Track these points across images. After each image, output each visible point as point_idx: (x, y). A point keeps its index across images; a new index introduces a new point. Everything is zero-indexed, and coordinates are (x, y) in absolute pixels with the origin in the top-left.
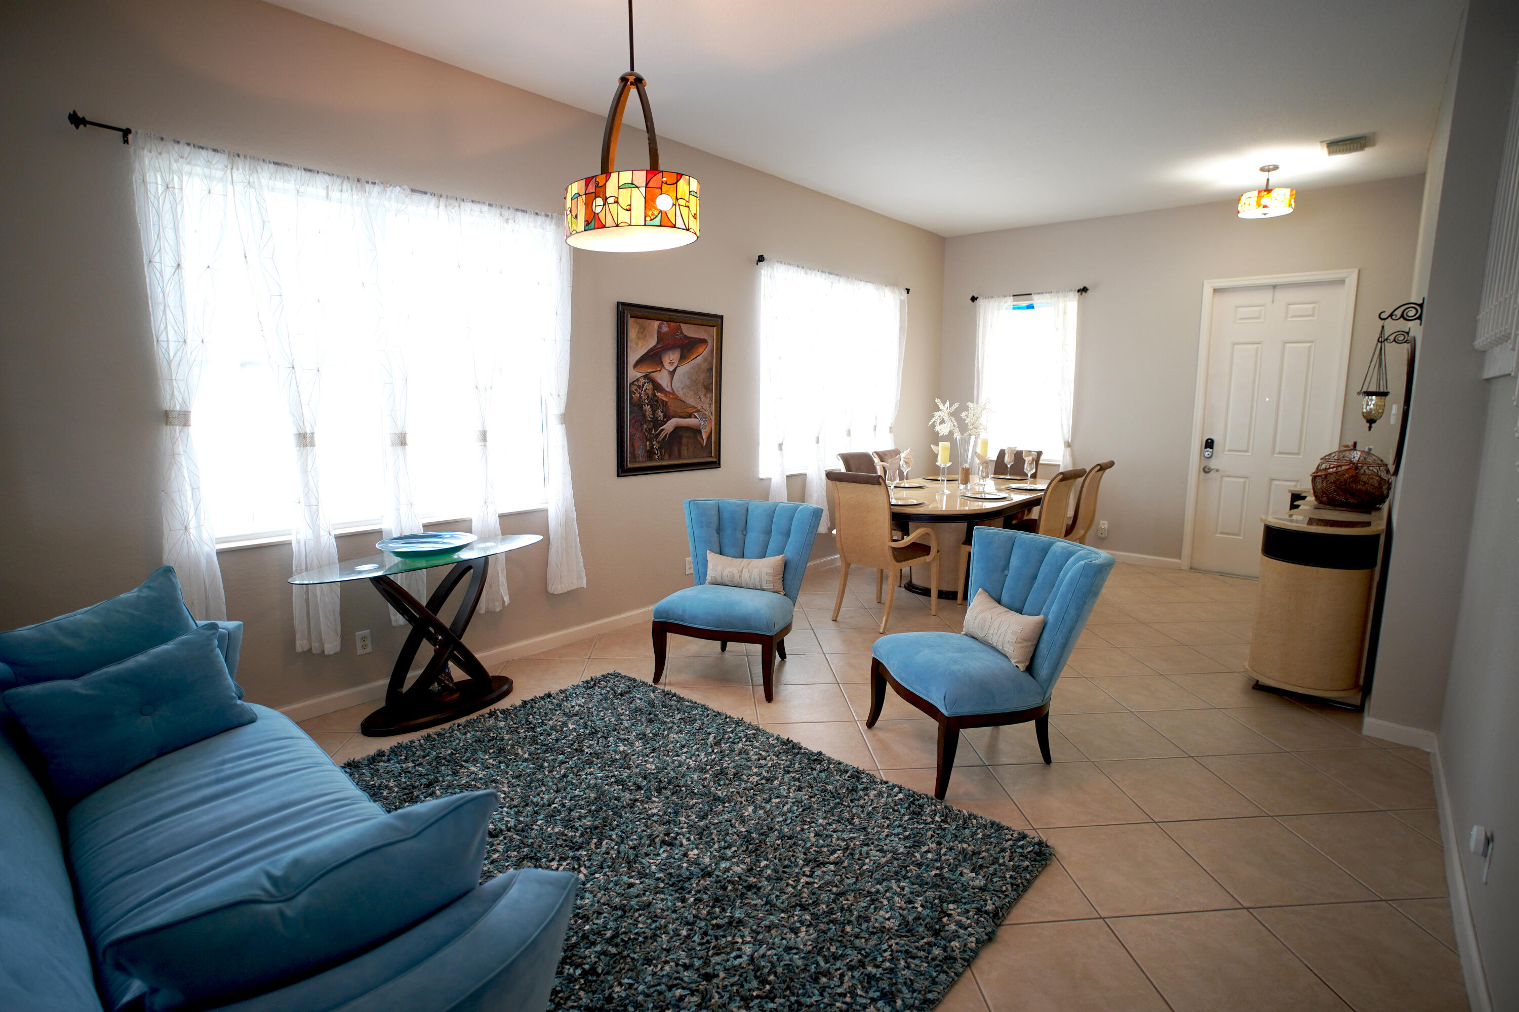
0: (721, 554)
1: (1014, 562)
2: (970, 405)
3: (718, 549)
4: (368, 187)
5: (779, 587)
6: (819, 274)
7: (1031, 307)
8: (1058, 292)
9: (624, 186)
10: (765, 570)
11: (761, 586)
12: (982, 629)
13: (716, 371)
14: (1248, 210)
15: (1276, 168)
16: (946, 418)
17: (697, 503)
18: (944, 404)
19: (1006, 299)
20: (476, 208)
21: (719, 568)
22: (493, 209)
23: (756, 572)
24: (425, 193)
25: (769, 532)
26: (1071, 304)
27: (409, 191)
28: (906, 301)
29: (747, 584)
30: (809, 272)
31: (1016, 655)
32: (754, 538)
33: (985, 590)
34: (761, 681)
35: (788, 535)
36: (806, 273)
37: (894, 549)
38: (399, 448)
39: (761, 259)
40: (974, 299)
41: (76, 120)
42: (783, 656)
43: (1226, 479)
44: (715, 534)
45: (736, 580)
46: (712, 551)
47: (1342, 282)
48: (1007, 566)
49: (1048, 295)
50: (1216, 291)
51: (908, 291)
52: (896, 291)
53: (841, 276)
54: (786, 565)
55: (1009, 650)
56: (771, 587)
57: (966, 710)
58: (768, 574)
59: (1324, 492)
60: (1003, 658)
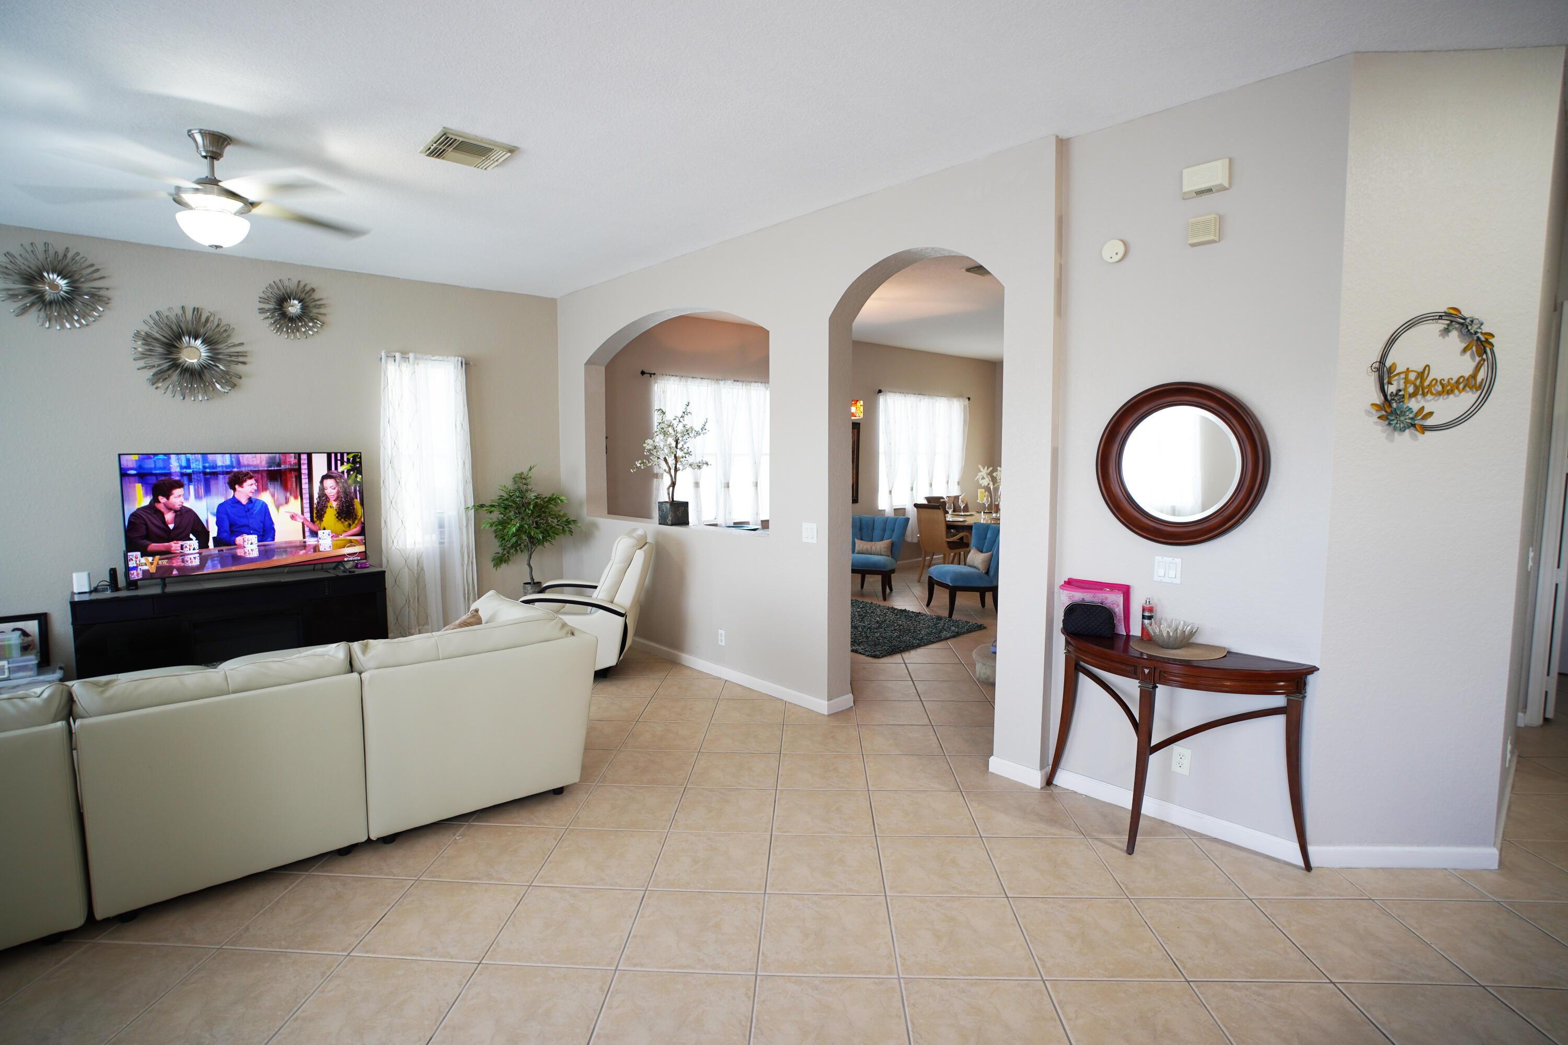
0: (862, 540)
1: (989, 536)
2: (999, 468)
3: (860, 537)
4: (720, 381)
5: (889, 553)
6: (912, 395)
10: (883, 546)
11: (881, 553)
13: (857, 452)
16: (985, 476)
18: (984, 469)
20: (756, 384)
21: (861, 546)
22: (762, 384)
23: (878, 547)
24: (738, 381)
25: (884, 530)
27: (733, 381)
28: (968, 406)
29: (874, 553)
30: (907, 395)
31: (982, 568)
32: (877, 533)
33: (976, 548)
34: (881, 594)
35: (893, 531)
36: (905, 396)
37: (948, 542)
38: (727, 489)
39: (880, 391)
41: (643, 373)
42: (891, 590)
44: (859, 532)
45: (869, 551)
46: (857, 539)
48: (985, 538)
51: (969, 399)
52: (961, 400)
53: (925, 395)
54: (893, 544)
55: (980, 566)
56: (886, 554)
57: (958, 584)
58: (884, 548)
60: (977, 570)
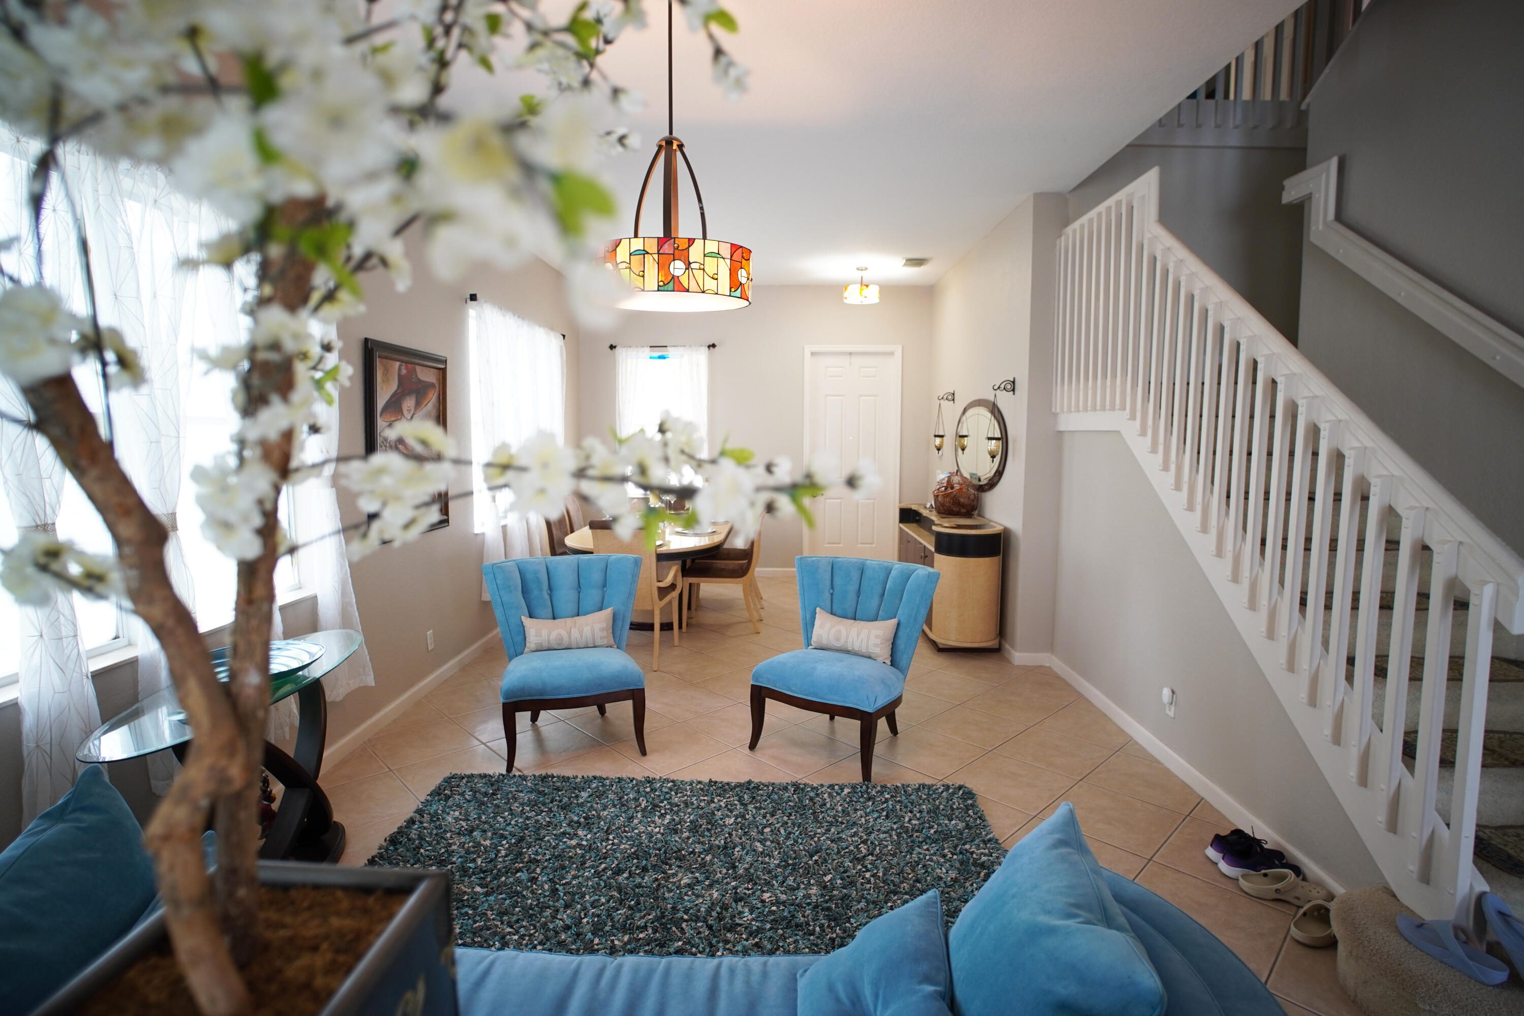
0: (535, 618)
1: (837, 581)
3: (530, 613)
5: (612, 642)
7: (662, 357)
8: (691, 346)
9: (710, 255)
10: (600, 625)
11: (594, 642)
12: (838, 640)
14: (853, 296)
15: (866, 269)
17: (500, 567)
19: (643, 349)
21: (544, 633)
23: (589, 629)
26: (702, 356)
28: (564, 346)
29: (577, 643)
31: (883, 654)
32: (565, 596)
39: (473, 297)
40: (612, 347)
43: (828, 501)
44: (523, 599)
45: (564, 642)
46: (526, 617)
47: (892, 354)
48: (832, 586)
49: (682, 348)
50: (813, 354)
51: (564, 336)
52: (557, 336)
55: (875, 651)
56: (605, 642)
57: (880, 704)
58: (602, 630)
59: (943, 505)
60: (869, 660)
